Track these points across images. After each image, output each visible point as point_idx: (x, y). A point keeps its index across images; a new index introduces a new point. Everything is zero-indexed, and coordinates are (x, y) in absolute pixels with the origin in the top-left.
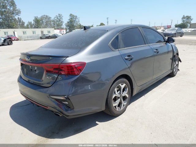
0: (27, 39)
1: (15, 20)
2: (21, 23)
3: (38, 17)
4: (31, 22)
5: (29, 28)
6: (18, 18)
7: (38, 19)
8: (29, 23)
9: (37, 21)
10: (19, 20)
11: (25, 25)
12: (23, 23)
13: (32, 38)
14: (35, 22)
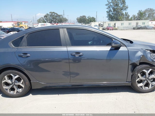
0: (123, 29)
1: (123, 14)
2: (127, 17)
3: (142, 11)
4: (135, 15)
5: (132, 20)
6: (126, 13)
7: (142, 12)
8: (133, 16)
9: (140, 14)
10: (126, 14)
11: (130, 18)
12: (129, 16)
13: (127, 29)
14: (139, 15)
